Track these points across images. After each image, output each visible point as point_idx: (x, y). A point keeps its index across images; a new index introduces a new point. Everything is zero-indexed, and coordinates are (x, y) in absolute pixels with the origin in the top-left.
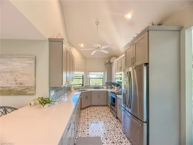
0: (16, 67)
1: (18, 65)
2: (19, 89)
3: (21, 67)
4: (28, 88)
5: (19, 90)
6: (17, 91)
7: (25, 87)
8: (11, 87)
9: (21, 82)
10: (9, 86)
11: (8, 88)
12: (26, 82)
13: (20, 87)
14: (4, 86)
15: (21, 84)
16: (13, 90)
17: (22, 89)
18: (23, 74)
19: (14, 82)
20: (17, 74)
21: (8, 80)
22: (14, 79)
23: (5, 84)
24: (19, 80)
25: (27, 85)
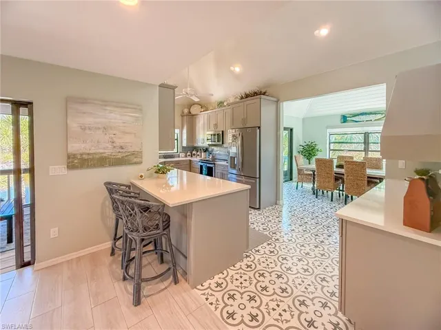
0: (112, 121)
1: (115, 117)
2: (120, 156)
3: (121, 121)
4: (133, 154)
5: (118, 157)
6: (115, 159)
7: (129, 152)
8: (105, 153)
9: (122, 144)
10: (101, 151)
11: (100, 155)
12: (130, 145)
13: (119, 152)
14: (91, 152)
15: (122, 148)
16: (109, 158)
17: (124, 155)
18: (125, 133)
19: (109, 146)
20: (115, 132)
21: (98, 142)
22: (110, 140)
23: (93, 148)
24: (118, 142)
25: (131, 150)
